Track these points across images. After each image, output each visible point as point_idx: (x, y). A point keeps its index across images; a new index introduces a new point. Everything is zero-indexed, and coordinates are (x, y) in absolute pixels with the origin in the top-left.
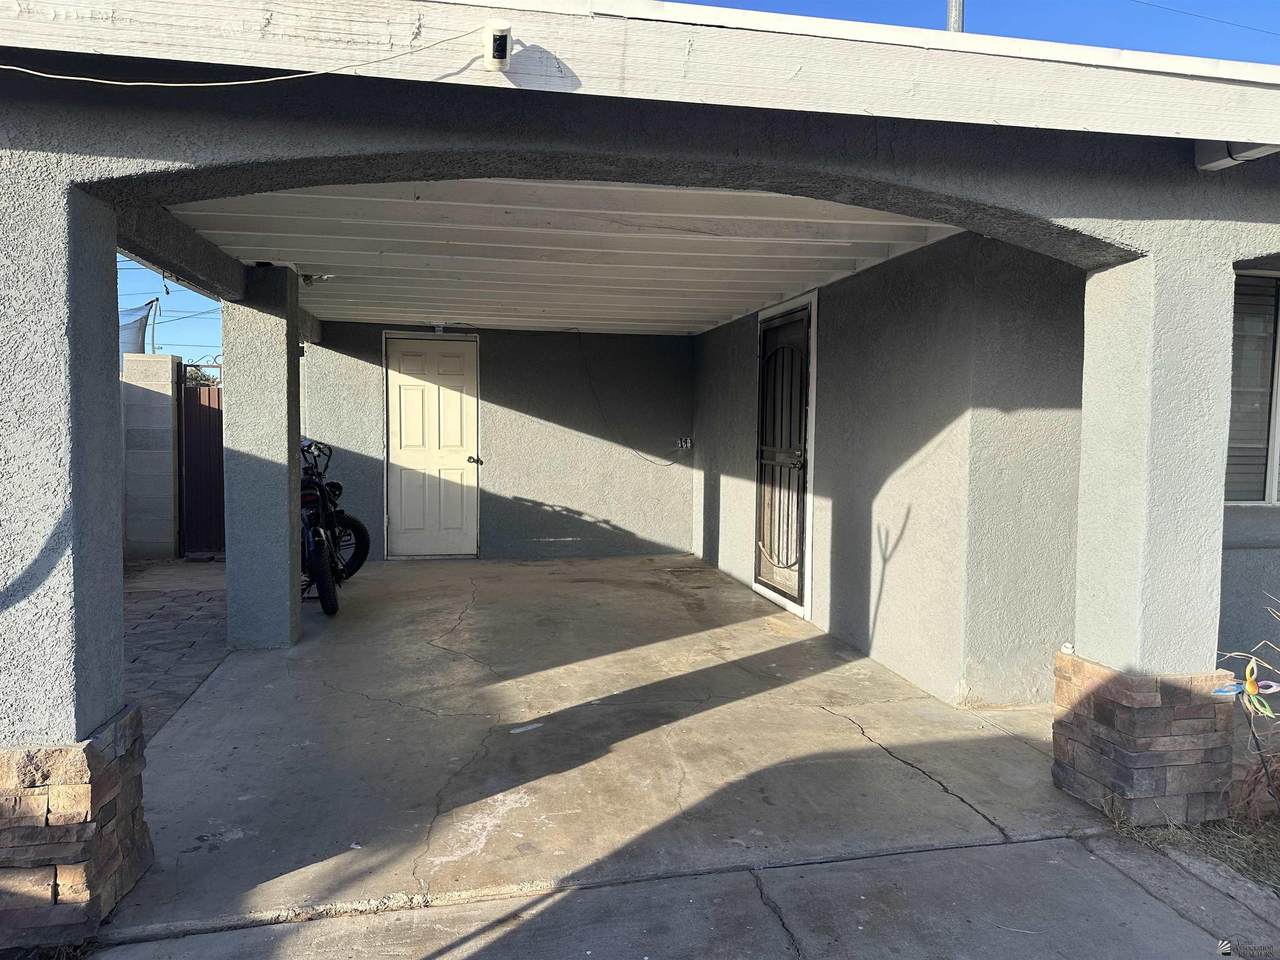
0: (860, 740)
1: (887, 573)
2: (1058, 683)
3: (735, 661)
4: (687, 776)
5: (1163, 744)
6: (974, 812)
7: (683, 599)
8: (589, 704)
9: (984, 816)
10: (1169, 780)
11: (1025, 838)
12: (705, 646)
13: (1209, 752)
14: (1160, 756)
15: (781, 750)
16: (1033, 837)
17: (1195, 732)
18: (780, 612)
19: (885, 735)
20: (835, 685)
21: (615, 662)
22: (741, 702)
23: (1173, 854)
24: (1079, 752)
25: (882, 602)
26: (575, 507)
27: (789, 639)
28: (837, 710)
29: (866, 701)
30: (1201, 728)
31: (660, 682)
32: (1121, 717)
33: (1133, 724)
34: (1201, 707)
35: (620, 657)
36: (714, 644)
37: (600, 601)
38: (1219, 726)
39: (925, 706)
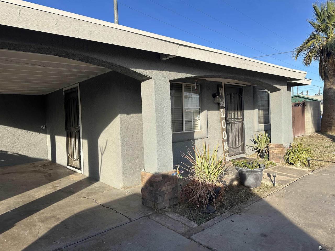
0: (95, 204)
1: (103, 158)
2: (142, 179)
3: (60, 190)
4: (41, 227)
5: (164, 189)
6: (123, 216)
7: (44, 174)
8: (8, 212)
9: (126, 217)
10: (165, 197)
11: (135, 219)
12: (50, 187)
13: (173, 188)
14: (163, 192)
15: (72, 212)
16: (137, 219)
17: (170, 184)
18: (75, 173)
19: (101, 201)
20: (89, 190)
21: (18, 197)
22: (61, 201)
23: (167, 214)
24: (147, 195)
25: (102, 166)
26: (5, 150)
27: (77, 180)
28: (90, 197)
29: (98, 193)
30: (171, 183)
31: (34, 201)
32: (155, 184)
33: (157, 185)
34: (170, 179)
35: (20, 196)
36: (53, 186)
37: (14, 179)
38: (174, 182)
39: (113, 191)
